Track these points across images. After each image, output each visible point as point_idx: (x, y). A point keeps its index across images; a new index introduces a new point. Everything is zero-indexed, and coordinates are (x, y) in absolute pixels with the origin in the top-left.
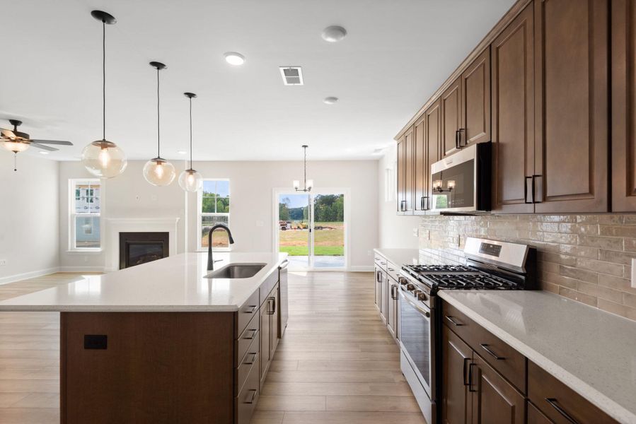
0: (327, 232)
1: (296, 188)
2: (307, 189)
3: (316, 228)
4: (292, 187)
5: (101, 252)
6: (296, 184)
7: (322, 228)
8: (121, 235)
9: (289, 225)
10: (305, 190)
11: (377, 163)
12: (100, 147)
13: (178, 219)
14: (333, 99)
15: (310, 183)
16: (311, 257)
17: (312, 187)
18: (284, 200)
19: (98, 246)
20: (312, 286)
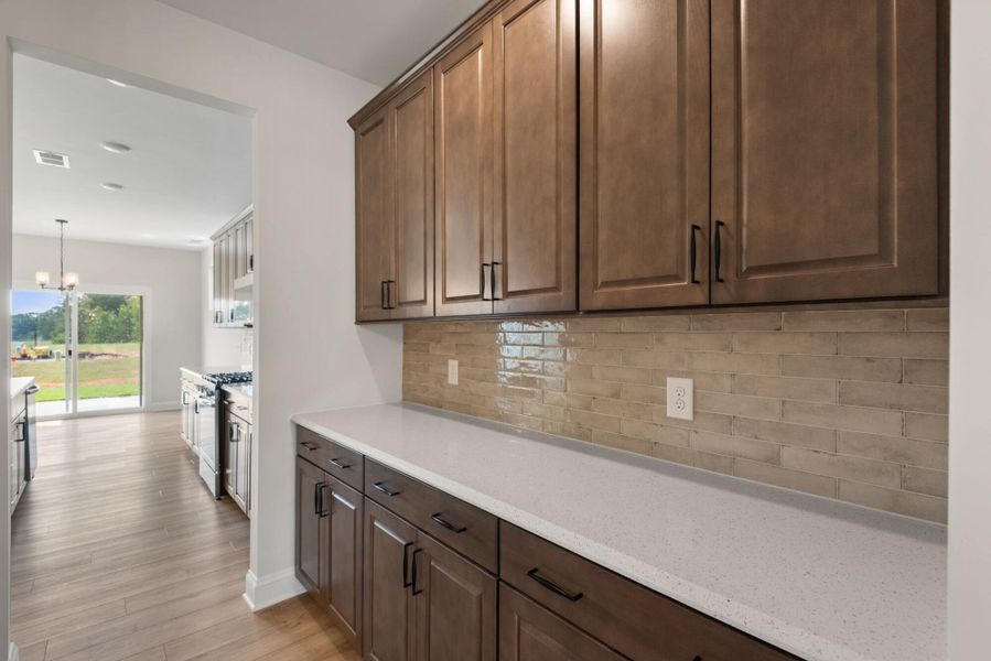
1: (43, 285)
6: (42, 277)
7: (92, 356)
10: (62, 289)
11: (198, 254)
15: (71, 278)
17: (77, 284)
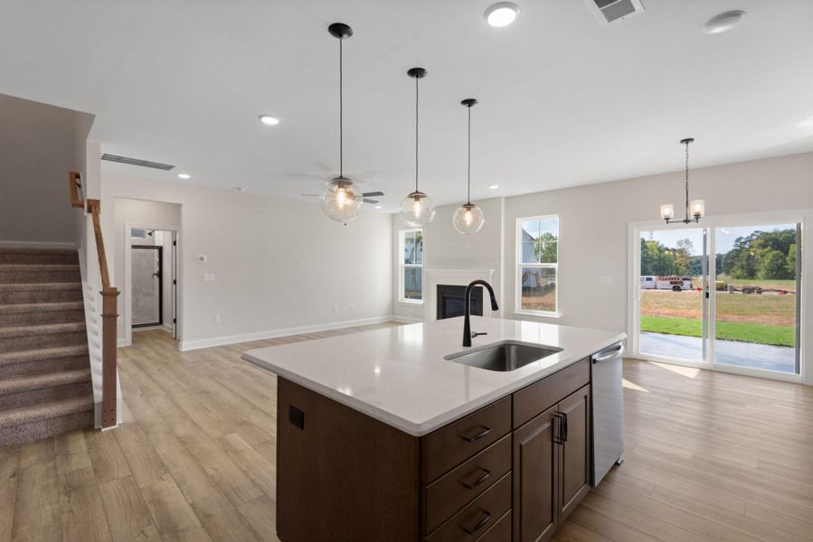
0: (772, 298)
1: (667, 219)
2: (692, 217)
3: (721, 288)
4: (660, 218)
5: (423, 305)
6: (667, 211)
7: (760, 291)
8: (439, 287)
9: (686, 283)
10: (687, 221)
12: (337, 186)
13: (492, 271)
14: (733, 15)
15: (697, 207)
16: (708, 341)
17: (702, 213)
18: (679, 243)
19: (420, 298)
20: (709, 399)
